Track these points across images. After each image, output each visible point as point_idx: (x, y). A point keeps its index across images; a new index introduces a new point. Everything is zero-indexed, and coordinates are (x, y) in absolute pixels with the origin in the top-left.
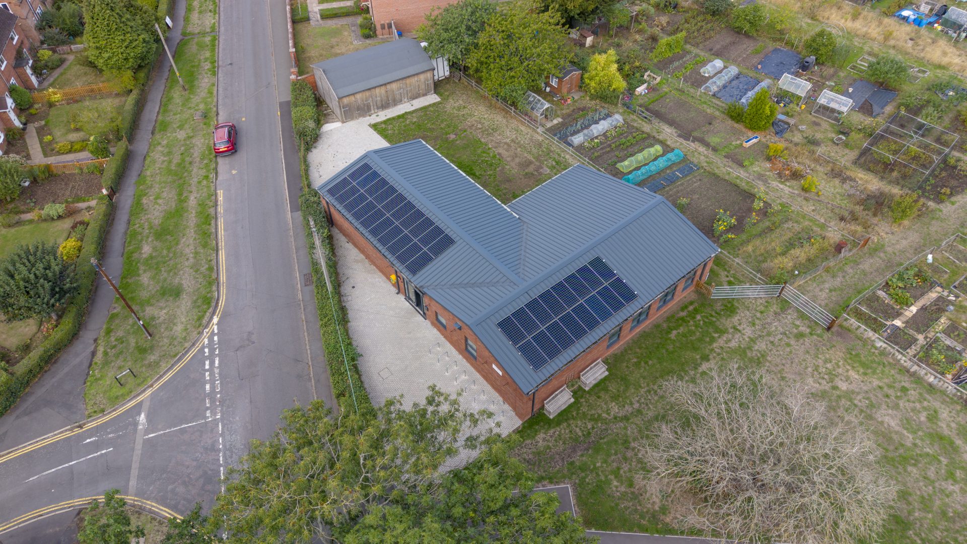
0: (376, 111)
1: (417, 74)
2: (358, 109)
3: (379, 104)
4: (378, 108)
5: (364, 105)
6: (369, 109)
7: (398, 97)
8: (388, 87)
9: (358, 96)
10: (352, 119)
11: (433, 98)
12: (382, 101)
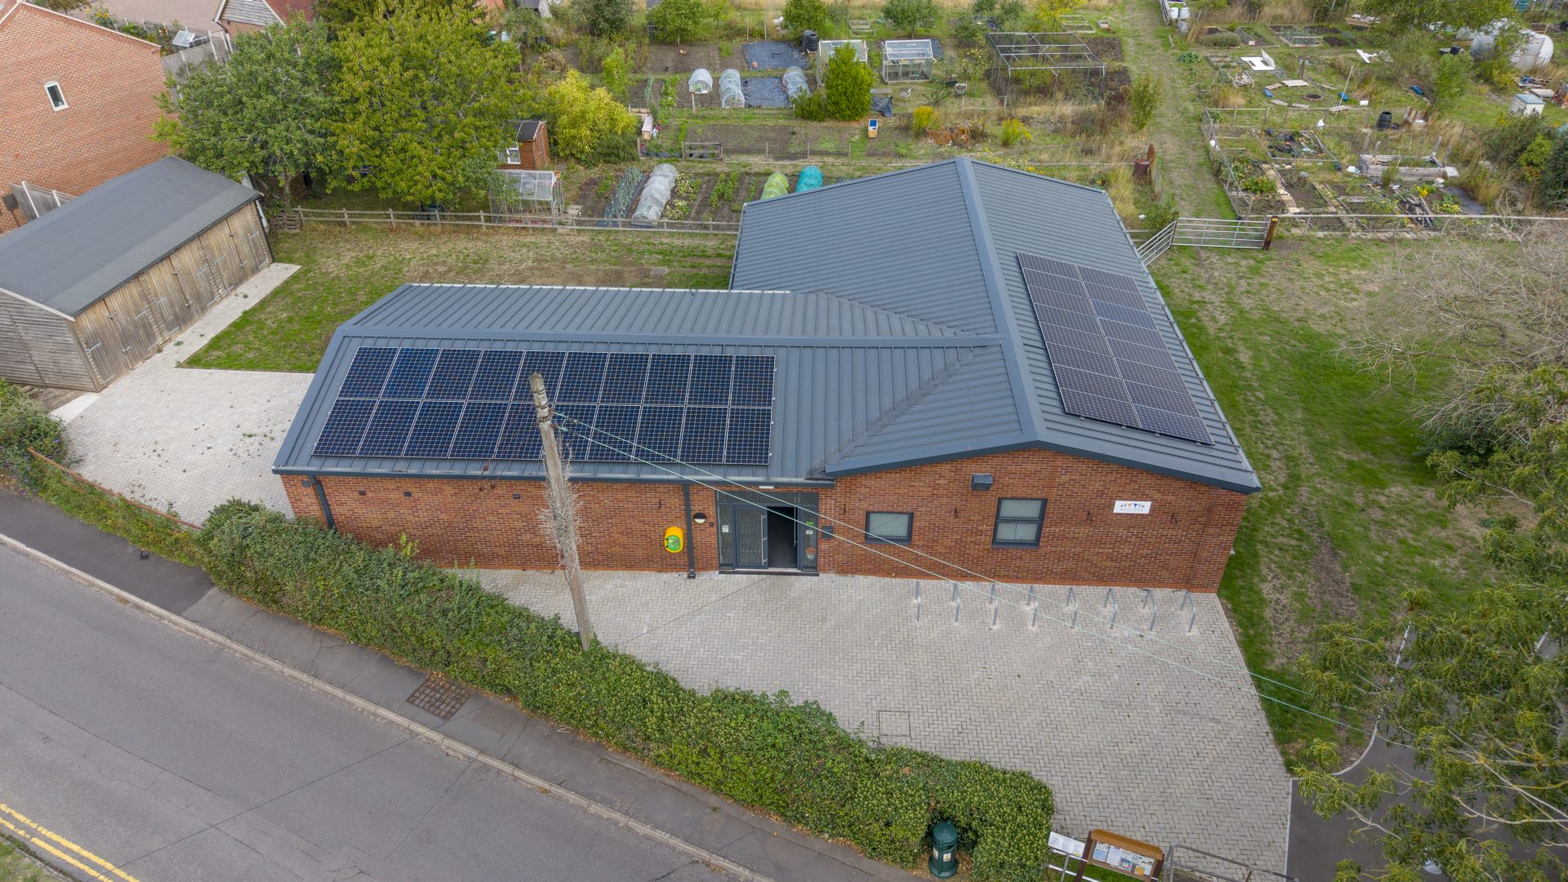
0: (167, 335)
1: (226, 218)
2: (126, 338)
3: (168, 315)
4: (169, 330)
5: (135, 324)
6: (150, 337)
7: (203, 286)
8: (175, 261)
9: (115, 302)
10: (118, 373)
11: (277, 274)
12: (172, 305)
